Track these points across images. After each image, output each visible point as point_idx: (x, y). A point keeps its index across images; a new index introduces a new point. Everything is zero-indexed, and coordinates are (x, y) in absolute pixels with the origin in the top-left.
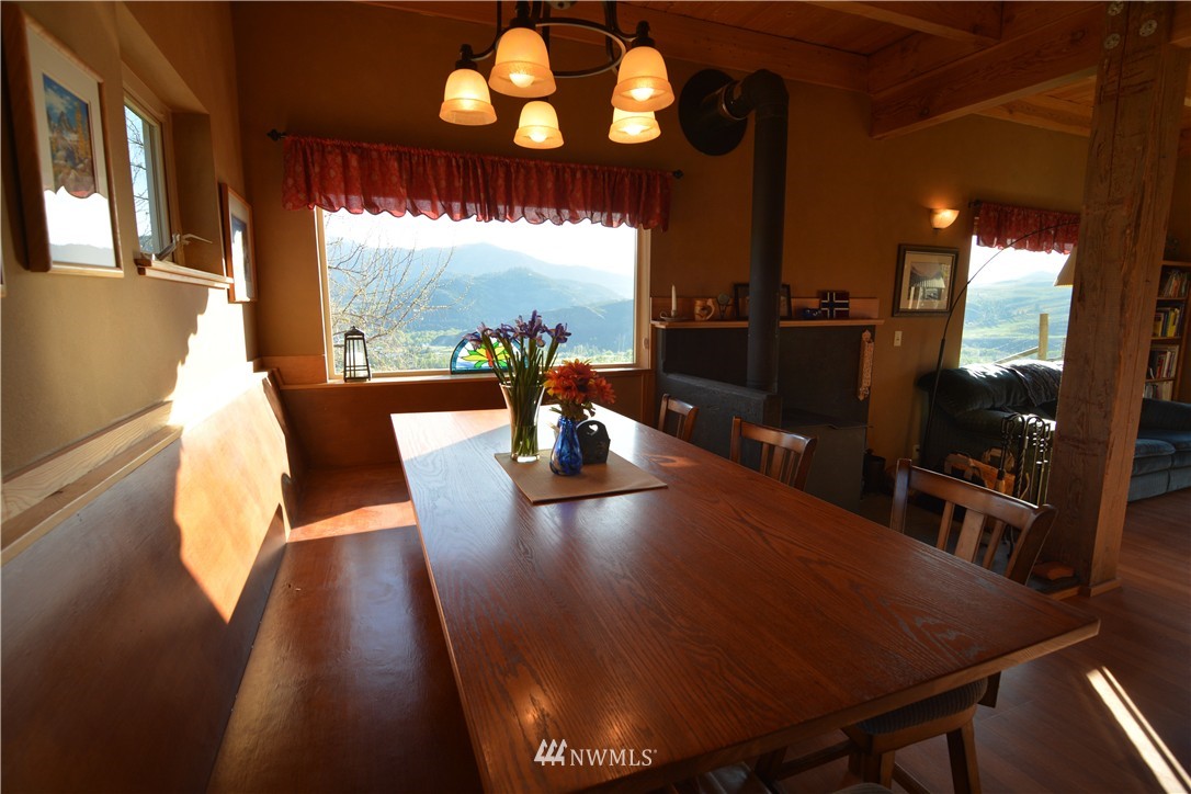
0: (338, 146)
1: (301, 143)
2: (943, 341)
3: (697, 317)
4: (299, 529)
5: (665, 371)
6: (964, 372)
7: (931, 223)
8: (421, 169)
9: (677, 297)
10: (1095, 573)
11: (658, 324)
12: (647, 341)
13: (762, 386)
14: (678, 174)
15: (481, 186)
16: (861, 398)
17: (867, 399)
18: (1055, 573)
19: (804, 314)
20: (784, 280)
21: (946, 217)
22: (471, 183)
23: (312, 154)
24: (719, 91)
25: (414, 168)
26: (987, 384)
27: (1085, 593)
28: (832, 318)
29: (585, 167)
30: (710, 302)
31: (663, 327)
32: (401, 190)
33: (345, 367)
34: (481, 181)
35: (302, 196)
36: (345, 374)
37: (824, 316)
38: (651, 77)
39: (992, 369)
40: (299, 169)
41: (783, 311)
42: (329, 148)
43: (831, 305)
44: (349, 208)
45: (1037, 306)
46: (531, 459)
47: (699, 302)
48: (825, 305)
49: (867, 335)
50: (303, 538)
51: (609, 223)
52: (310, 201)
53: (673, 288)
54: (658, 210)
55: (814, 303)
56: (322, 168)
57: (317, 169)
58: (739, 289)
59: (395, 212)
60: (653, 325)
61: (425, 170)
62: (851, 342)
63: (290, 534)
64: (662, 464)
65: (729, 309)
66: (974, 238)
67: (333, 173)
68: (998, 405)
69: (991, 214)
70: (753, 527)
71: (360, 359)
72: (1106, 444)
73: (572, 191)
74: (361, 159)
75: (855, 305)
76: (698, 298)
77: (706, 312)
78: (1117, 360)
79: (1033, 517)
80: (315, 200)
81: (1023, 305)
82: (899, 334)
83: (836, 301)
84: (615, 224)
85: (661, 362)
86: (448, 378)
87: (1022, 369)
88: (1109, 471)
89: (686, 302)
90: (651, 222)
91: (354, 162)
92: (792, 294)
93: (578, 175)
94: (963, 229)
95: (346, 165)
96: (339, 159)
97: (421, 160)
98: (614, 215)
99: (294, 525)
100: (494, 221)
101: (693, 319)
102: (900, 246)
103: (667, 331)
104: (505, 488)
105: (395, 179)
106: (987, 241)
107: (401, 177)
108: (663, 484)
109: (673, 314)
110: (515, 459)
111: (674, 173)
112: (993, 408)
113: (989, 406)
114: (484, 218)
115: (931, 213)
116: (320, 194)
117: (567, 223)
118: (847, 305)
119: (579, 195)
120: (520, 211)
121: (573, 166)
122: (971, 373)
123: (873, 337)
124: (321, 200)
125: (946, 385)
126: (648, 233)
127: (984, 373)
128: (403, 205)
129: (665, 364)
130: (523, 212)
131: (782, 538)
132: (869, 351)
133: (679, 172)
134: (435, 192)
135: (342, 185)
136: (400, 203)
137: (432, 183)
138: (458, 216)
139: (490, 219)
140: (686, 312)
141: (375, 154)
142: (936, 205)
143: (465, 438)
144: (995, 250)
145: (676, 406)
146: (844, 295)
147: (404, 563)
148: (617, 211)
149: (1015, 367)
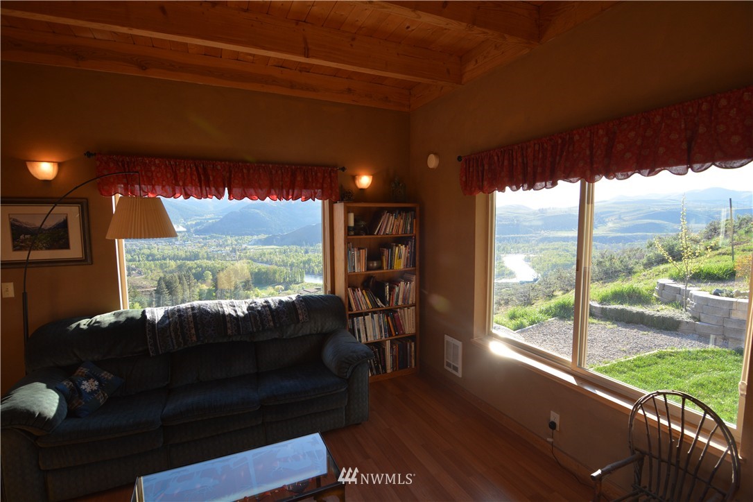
45: (620, 216)
81: (612, 215)
82: (8, 287)
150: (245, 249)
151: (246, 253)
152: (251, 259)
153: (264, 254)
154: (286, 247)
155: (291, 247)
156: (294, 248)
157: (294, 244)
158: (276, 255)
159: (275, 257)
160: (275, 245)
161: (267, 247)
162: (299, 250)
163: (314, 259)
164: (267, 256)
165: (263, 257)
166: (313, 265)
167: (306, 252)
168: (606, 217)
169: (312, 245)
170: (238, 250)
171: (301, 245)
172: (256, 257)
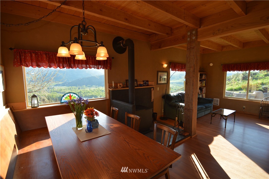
0: (29, 52)
1: (18, 51)
2: (166, 89)
3: (119, 87)
4: (21, 150)
5: (112, 99)
6: (170, 95)
7: (163, 67)
8: (52, 57)
9: (114, 83)
10: (193, 133)
11: (110, 89)
12: (108, 93)
13: (132, 103)
14: (113, 58)
15: (67, 61)
16: (152, 101)
17: (153, 101)
18: (186, 134)
19: (140, 85)
20: (135, 78)
21: (165, 66)
22: (65, 60)
23: (22, 53)
24: (121, 42)
25: (50, 57)
26: (174, 97)
27: (191, 137)
28: (145, 86)
29: (92, 56)
30: (121, 84)
31: (111, 90)
32: (47, 62)
33: (32, 104)
34: (67, 60)
35: (19, 64)
36: (32, 106)
37: (144, 86)
38: (104, 53)
39: (175, 94)
40: (18, 57)
41: (136, 85)
42: (27, 52)
43: (145, 83)
44: (32, 66)
46: (81, 128)
47: (119, 84)
48: (144, 83)
49: (152, 89)
50: (22, 153)
51: (98, 68)
52: (21, 64)
53: (113, 82)
54: (109, 66)
55: (142, 83)
56: (25, 57)
57: (23, 57)
58: (127, 81)
59: (45, 67)
60: (109, 90)
61: (53, 57)
62: (150, 90)
63: (18, 152)
64: (110, 127)
65: (125, 85)
66: (171, 69)
67: (28, 58)
68: (176, 101)
69: (173, 65)
70: (127, 142)
71: (36, 102)
72: (192, 110)
73: (89, 62)
74: (35, 55)
75: (150, 83)
76: (119, 83)
77: (120, 86)
78: (193, 95)
79: (175, 133)
80: (23, 64)
82: (158, 88)
83: (146, 83)
84: (99, 68)
85: (111, 97)
86: (60, 105)
87: (180, 94)
88: (193, 115)
89: (116, 84)
90: (107, 68)
91: (34, 55)
92: (138, 81)
93: (91, 58)
94: (168, 67)
95: (31, 56)
96: (30, 55)
97: (52, 55)
98: (99, 66)
99: (19, 149)
100: (71, 69)
101: (117, 88)
102: (157, 71)
103: (112, 91)
104: (75, 138)
105: (45, 59)
106: (173, 70)
107: (46, 59)
108: (110, 133)
109: (113, 87)
110: (77, 129)
111: (112, 58)
112: (175, 102)
113: (175, 101)
114: (68, 68)
115: (163, 65)
116: (24, 63)
117: (88, 69)
118: (148, 83)
119: (91, 62)
120: (77, 66)
121: (89, 56)
122: (171, 95)
123: (153, 89)
124: (24, 65)
125: (167, 97)
126: (107, 70)
127: (174, 95)
128: (47, 65)
129: (112, 98)
130: (78, 66)
131: (132, 144)
132: (153, 92)
133: (113, 57)
134: (55, 62)
135: (30, 61)
136: (46, 65)
137: (54, 60)
138: (61, 67)
139: (70, 68)
140: (116, 87)
141: (39, 54)
142: (163, 63)
143: (65, 123)
144: (174, 71)
145: (114, 108)
146: (148, 81)
147: (50, 156)
148: (100, 65)
149: (179, 93)
150: (53, 88)
151: (54, 89)
152: (56, 92)
153: (62, 90)
154: (70, 87)
155: (73, 87)
156: (74, 87)
157: (74, 85)
158: (67, 90)
159: (66, 91)
160: (65, 86)
161: (62, 87)
162: (76, 88)
163: (82, 91)
164: (63, 90)
165: (61, 91)
166: (82, 93)
167: (79, 89)
168: (182, 76)
169: (81, 86)
170: (50, 88)
171: (77, 86)
172: (58, 91)
